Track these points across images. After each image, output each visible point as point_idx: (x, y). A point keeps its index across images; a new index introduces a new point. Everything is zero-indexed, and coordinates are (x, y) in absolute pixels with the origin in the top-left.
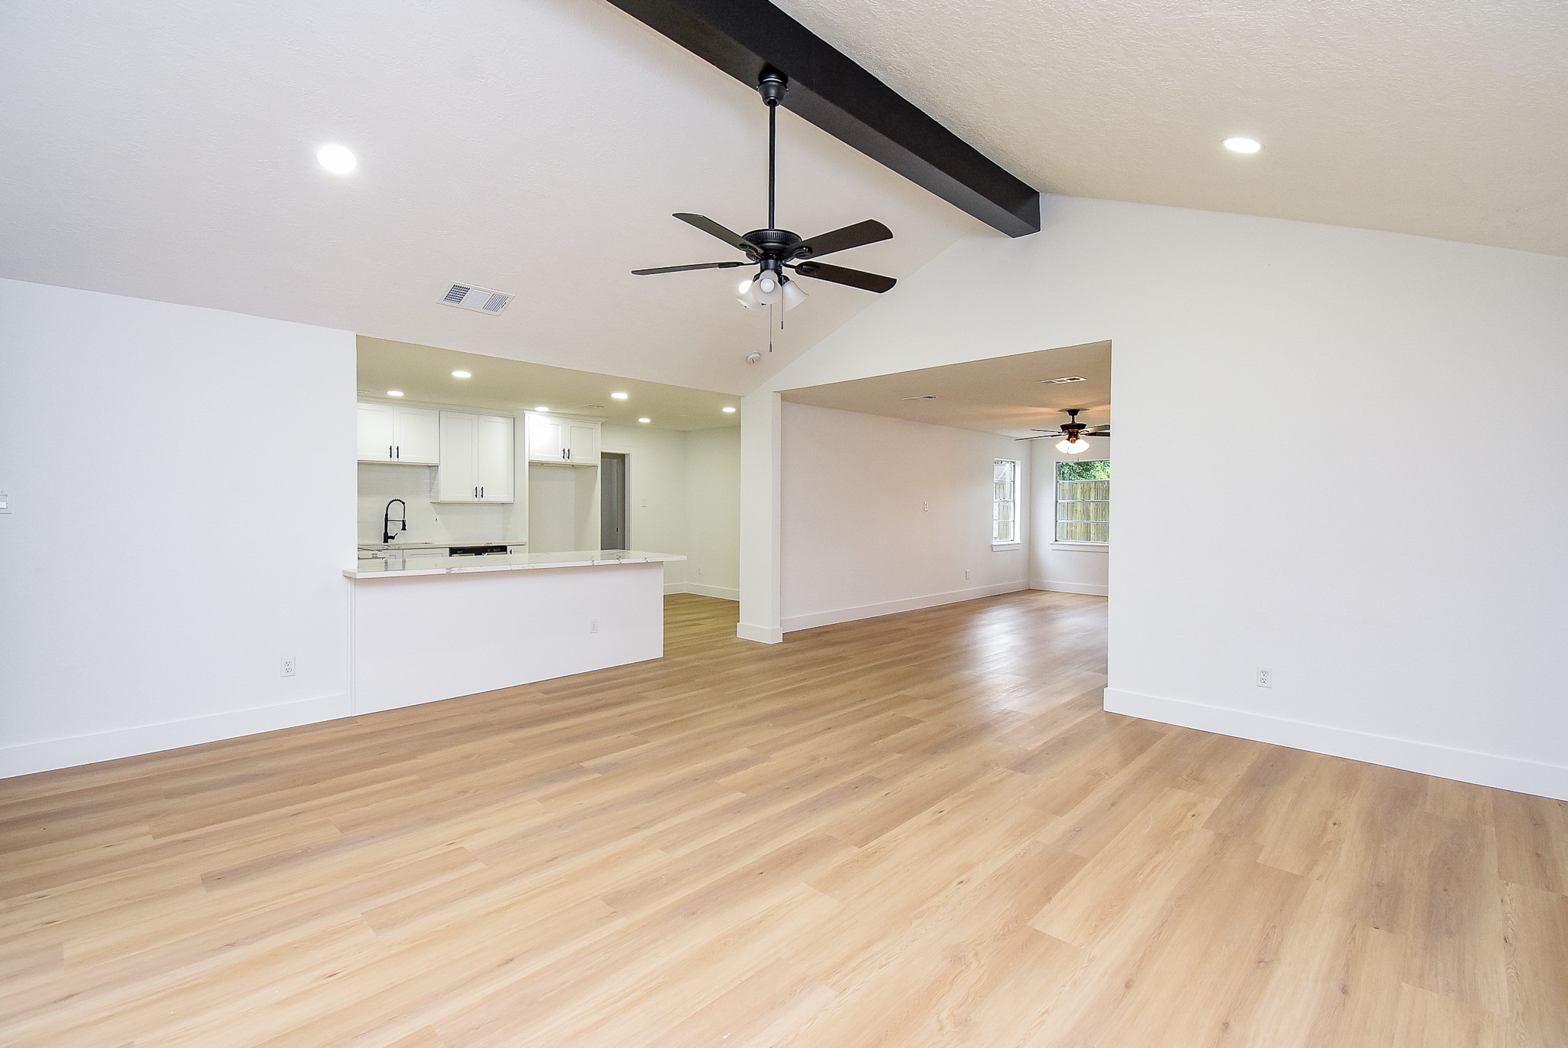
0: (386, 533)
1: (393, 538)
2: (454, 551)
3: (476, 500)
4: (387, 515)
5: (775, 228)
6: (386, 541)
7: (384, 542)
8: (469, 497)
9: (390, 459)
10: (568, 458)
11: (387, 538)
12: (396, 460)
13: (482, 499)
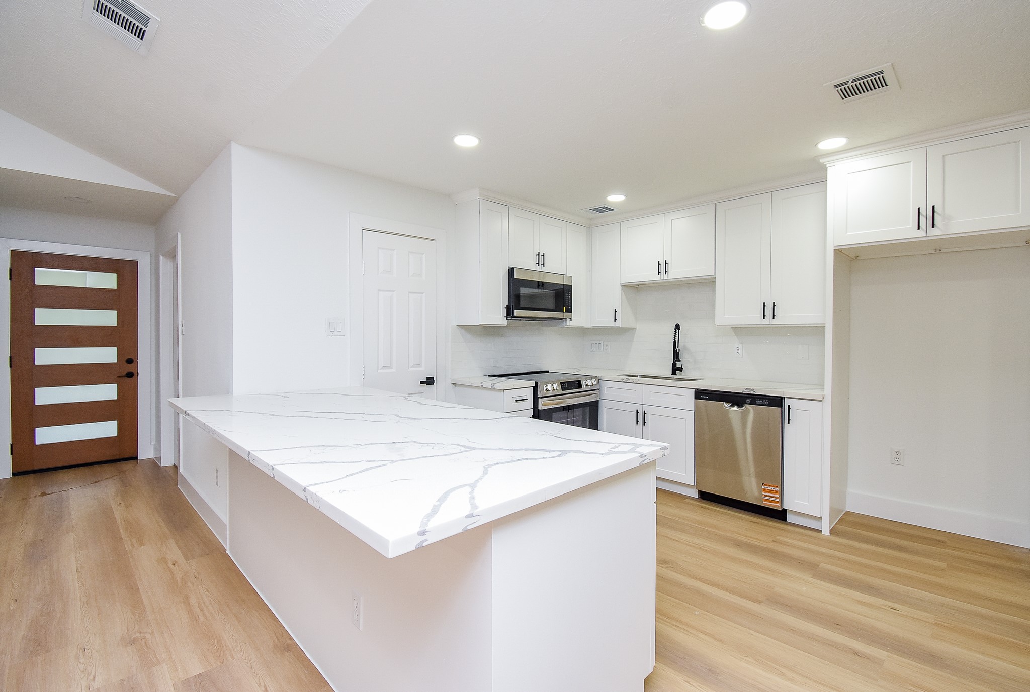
0: (674, 365)
1: (681, 369)
3: (766, 321)
6: (674, 373)
9: (657, 278)
10: (933, 226)
11: (675, 370)
12: (666, 277)
13: (775, 321)
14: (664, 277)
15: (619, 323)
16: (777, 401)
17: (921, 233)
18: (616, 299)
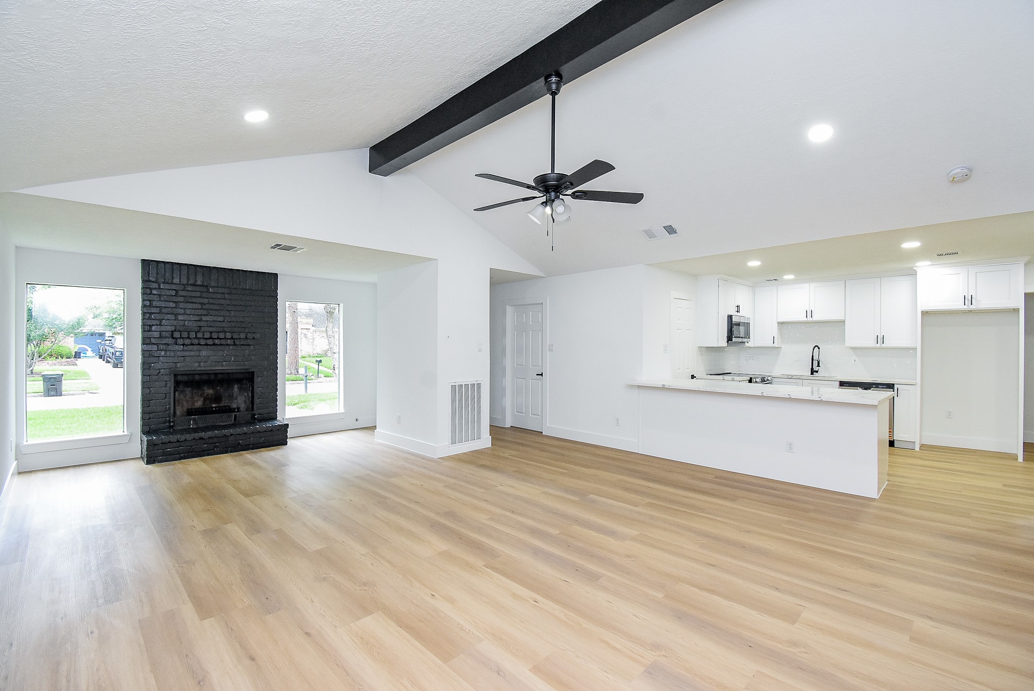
0: (812, 369)
1: (817, 372)
2: (842, 384)
3: (878, 345)
4: (813, 356)
5: (555, 172)
6: (812, 374)
7: (811, 374)
8: (872, 343)
9: (806, 319)
10: (971, 304)
11: (813, 372)
12: (811, 319)
13: (884, 345)
14: (810, 319)
15: (775, 345)
16: (890, 386)
17: (966, 307)
18: (774, 331)
